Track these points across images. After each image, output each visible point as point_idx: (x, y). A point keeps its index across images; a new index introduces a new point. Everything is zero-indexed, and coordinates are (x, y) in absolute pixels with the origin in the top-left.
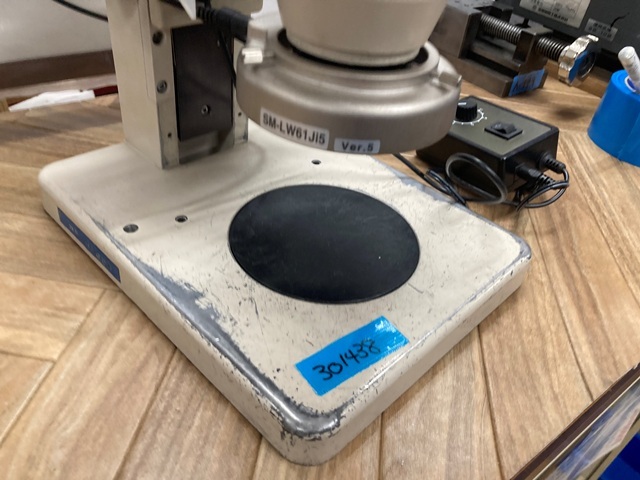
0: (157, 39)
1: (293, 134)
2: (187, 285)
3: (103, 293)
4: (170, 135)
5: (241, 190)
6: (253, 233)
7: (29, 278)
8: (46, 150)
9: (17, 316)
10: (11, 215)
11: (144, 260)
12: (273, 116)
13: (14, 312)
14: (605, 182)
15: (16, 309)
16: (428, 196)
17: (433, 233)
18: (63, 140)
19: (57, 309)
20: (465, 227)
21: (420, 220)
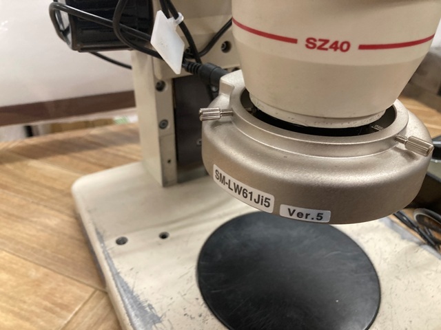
0: (160, 87)
1: (239, 193)
2: (150, 306)
3: (94, 293)
4: (169, 161)
5: (220, 212)
6: (220, 256)
7: (46, 270)
8: (93, 161)
9: (25, 307)
10: (53, 212)
11: (122, 275)
12: (224, 174)
13: (24, 302)
15: (26, 299)
16: (396, 234)
17: (397, 277)
18: (106, 153)
19: (55, 303)
20: (433, 273)
21: (385, 260)
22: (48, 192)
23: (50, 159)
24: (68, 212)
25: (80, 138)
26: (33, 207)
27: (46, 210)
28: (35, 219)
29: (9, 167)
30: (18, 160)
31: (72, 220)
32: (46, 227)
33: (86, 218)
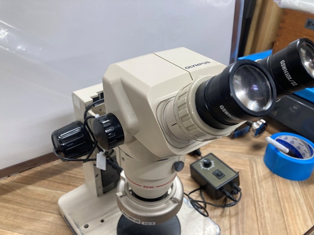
4: (100, 187)
8: (60, 181)
10: (49, 214)
14: (264, 186)
18: (65, 176)
22: (43, 203)
23: (38, 183)
24: (56, 212)
25: (49, 168)
26: (39, 212)
27: (45, 213)
28: (42, 219)
29: (18, 191)
30: (22, 187)
31: (59, 216)
32: (49, 222)
33: (69, 218)
